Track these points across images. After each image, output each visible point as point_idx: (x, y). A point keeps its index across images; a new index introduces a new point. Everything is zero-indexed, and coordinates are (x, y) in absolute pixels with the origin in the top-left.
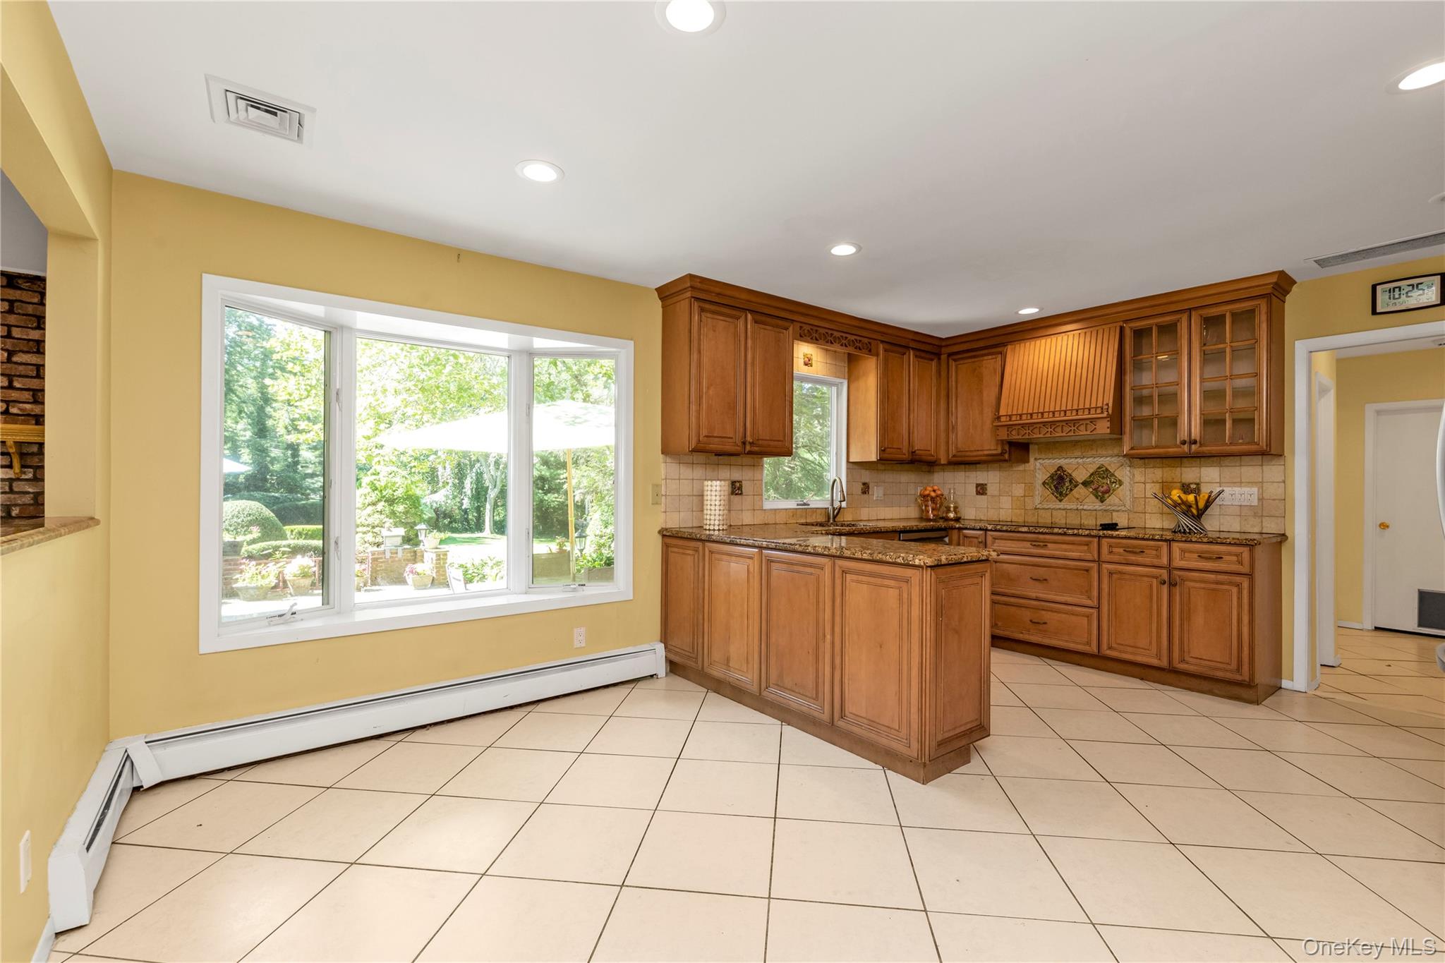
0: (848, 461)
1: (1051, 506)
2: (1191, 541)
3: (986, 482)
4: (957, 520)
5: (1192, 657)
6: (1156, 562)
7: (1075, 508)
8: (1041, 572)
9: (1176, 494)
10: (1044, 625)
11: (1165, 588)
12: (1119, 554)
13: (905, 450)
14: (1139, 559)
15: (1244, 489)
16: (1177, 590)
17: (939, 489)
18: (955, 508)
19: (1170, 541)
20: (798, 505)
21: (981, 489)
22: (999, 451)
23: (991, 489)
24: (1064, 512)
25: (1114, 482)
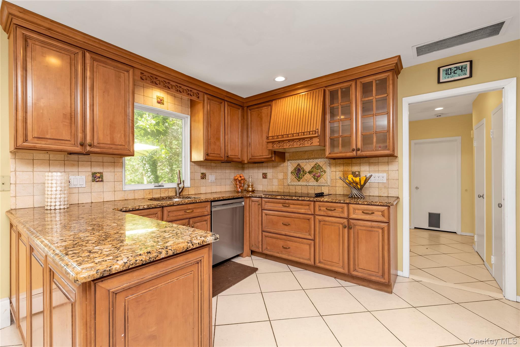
0: (191, 161)
1: (295, 184)
2: (359, 204)
3: (266, 172)
4: (253, 191)
5: (359, 268)
6: (342, 215)
7: (305, 185)
8: (287, 220)
9: (350, 177)
10: (289, 249)
11: (346, 230)
12: (324, 211)
13: (222, 155)
14: (334, 214)
15: (380, 174)
16: (352, 231)
17: (243, 176)
18: (252, 185)
19: (348, 204)
20: (155, 186)
21: (265, 176)
22: (270, 156)
23: (269, 176)
24: (300, 187)
25: (322, 172)
